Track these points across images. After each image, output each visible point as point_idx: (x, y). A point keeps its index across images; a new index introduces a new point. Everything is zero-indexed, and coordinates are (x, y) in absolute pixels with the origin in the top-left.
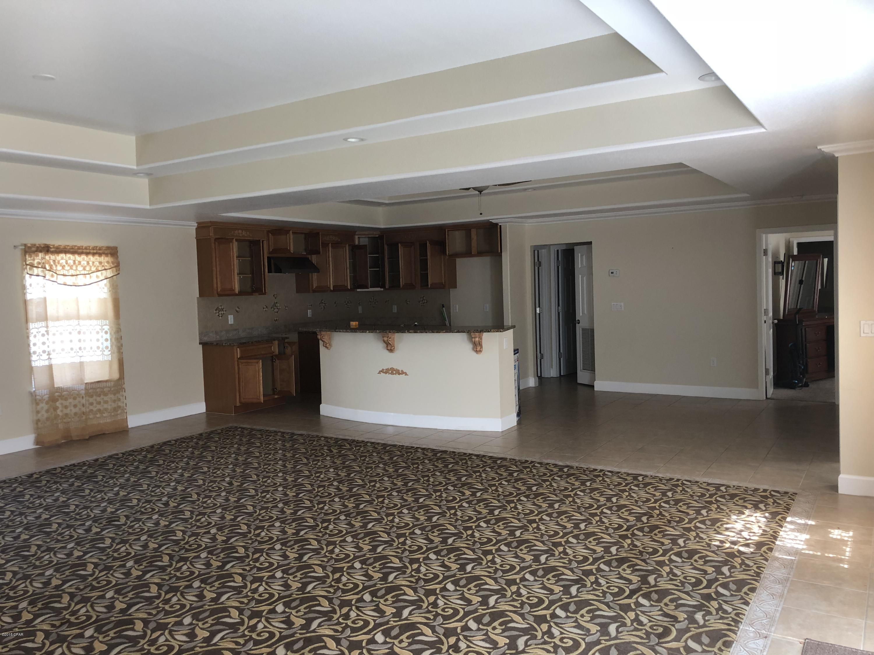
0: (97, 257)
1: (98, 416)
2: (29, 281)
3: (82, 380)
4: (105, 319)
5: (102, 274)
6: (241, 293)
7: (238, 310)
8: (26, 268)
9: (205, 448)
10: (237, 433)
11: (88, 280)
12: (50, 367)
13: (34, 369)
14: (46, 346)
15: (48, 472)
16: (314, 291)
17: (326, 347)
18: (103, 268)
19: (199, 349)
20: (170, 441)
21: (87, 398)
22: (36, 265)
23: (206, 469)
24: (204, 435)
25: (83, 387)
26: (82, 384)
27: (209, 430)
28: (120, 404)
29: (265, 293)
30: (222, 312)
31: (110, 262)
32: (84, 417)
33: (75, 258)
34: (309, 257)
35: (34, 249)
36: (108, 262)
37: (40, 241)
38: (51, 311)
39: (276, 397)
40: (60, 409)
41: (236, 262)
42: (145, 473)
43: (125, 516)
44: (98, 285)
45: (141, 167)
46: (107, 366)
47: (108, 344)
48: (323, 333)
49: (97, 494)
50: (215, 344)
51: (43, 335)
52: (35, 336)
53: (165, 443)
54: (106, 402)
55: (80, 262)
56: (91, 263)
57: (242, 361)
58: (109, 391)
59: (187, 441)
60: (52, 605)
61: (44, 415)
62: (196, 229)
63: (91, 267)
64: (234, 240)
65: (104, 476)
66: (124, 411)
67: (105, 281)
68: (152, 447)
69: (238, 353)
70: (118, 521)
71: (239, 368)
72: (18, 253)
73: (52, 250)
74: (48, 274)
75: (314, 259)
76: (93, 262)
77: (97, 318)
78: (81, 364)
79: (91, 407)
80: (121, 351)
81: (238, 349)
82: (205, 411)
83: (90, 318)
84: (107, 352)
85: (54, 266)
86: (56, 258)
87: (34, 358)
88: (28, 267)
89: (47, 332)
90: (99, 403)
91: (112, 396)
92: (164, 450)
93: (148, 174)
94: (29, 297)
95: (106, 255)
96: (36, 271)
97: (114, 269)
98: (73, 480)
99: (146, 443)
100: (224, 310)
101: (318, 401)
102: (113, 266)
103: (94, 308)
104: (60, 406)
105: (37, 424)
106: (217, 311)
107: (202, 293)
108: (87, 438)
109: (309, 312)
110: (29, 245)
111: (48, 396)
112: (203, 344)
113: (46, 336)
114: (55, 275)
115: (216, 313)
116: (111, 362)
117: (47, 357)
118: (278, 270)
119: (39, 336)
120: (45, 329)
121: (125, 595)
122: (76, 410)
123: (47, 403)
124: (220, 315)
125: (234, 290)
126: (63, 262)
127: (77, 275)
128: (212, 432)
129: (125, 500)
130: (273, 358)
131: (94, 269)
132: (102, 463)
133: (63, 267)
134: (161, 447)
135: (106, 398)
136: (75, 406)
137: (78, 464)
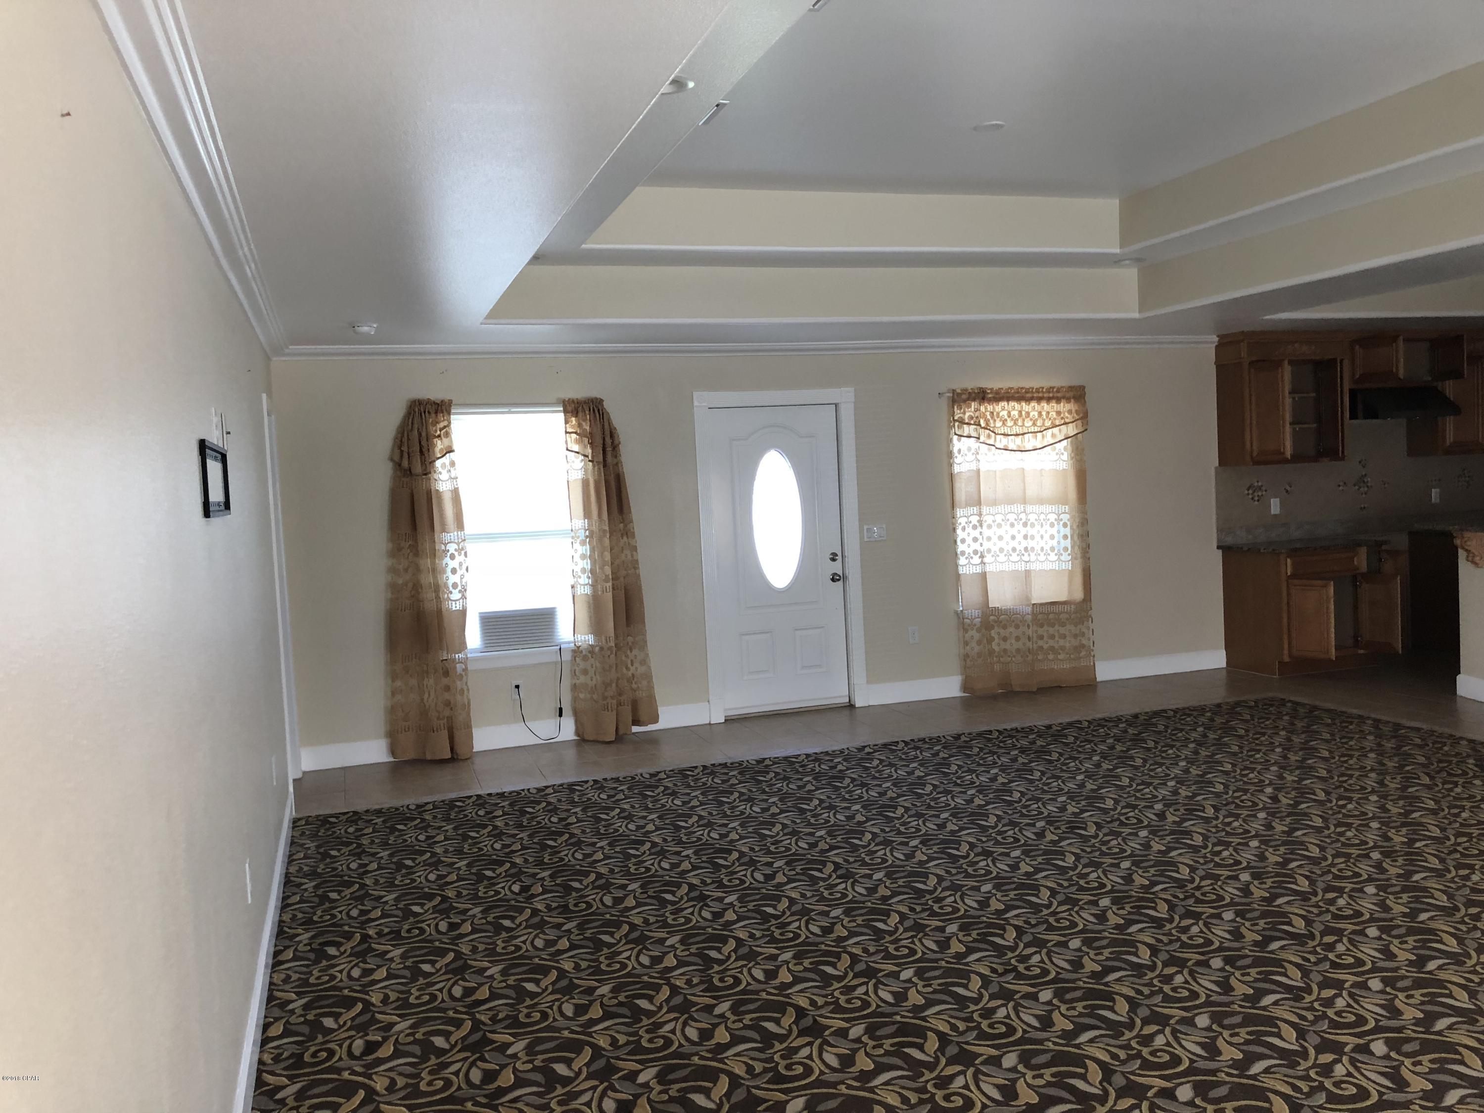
0: (1053, 404)
1: (1051, 657)
2: (958, 445)
3: (1028, 599)
4: (1063, 504)
5: (1060, 430)
6: (1298, 458)
7: (1288, 488)
8: (954, 426)
9: (1227, 729)
10: (1284, 710)
11: (1038, 442)
12: (983, 576)
13: (962, 578)
14: (978, 543)
15: (980, 735)
16: (1448, 452)
17: (1473, 562)
18: (1063, 422)
19: (1217, 556)
20: (1165, 711)
21: (1035, 628)
22: (967, 421)
23: (1229, 767)
24: (1225, 707)
25: (1029, 609)
26: (1028, 605)
27: (1231, 700)
28: (1084, 642)
29: (1343, 458)
30: (1260, 494)
31: (1073, 411)
32: (1030, 657)
33: (1022, 407)
34: (1439, 385)
35: (964, 397)
36: (1070, 412)
37: (972, 384)
38: (986, 491)
39: (1361, 652)
40: (997, 641)
41: (1288, 401)
42: (1124, 759)
43: (1096, 823)
44: (1055, 449)
45: (1127, 250)
46: (1066, 579)
47: (1068, 543)
48: (1467, 535)
49: (1050, 781)
50: (1245, 549)
51: (975, 527)
52: (964, 529)
53: (1156, 714)
54: (1063, 637)
55: (1028, 414)
56: (1044, 413)
57: (1296, 582)
58: (1067, 619)
59: (1195, 713)
60: (991, 939)
61: (974, 648)
62: (1217, 347)
63: (1044, 420)
64: (1286, 362)
65: (1061, 754)
66: (1090, 654)
67: (1065, 443)
68: (1136, 716)
69: (1288, 567)
70: (1085, 829)
71: (1289, 594)
72: (944, 403)
73: (990, 396)
74: (984, 434)
75: (1449, 388)
76: (1048, 413)
77: (1051, 502)
78: (1028, 573)
79: (1040, 643)
80: (1088, 556)
81: (1289, 560)
82: (1224, 665)
83: (1041, 501)
84: (1066, 557)
85: (992, 421)
86: (994, 408)
87: (962, 561)
88: (957, 424)
89: (981, 523)
90: (1052, 637)
91: (1072, 628)
92: (1155, 725)
93: (1138, 260)
94: (956, 469)
95: (1068, 400)
96: (967, 430)
97: (1079, 422)
98: (1016, 752)
99: (1127, 709)
100: (1264, 488)
101: (1454, 668)
102: (1077, 417)
103: (1049, 487)
104: (996, 637)
105: (965, 660)
106: (1251, 492)
107: (1224, 460)
108: (1035, 690)
109: (1435, 493)
110: (958, 391)
111: (979, 620)
112: (1226, 549)
113: (979, 529)
114: (993, 434)
115: (1248, 494)
116: (1071, 573)
117: (979, 561)
118: (1371, 413)
119: (969, 530)
120: (978, 518)
121: (1099, 950)
122: (1019, 645)
123: (978, 631)
124: (1256, 498)
125: (1283, 453)
126: (1004, 413)
127: (1023, 434)
128: (1238, 704)
129: (1094, 798)
130: (1356, 579)
131: (1048, 424)
132: (1056, 733)
133: (1004, 422)
134: (1151, 718)
135: (1062, 630)
136: (1018, 639)
137: (1023, 729)
